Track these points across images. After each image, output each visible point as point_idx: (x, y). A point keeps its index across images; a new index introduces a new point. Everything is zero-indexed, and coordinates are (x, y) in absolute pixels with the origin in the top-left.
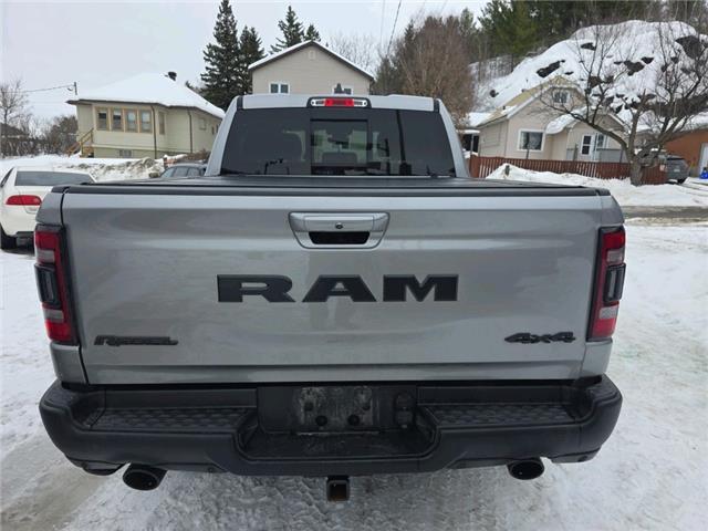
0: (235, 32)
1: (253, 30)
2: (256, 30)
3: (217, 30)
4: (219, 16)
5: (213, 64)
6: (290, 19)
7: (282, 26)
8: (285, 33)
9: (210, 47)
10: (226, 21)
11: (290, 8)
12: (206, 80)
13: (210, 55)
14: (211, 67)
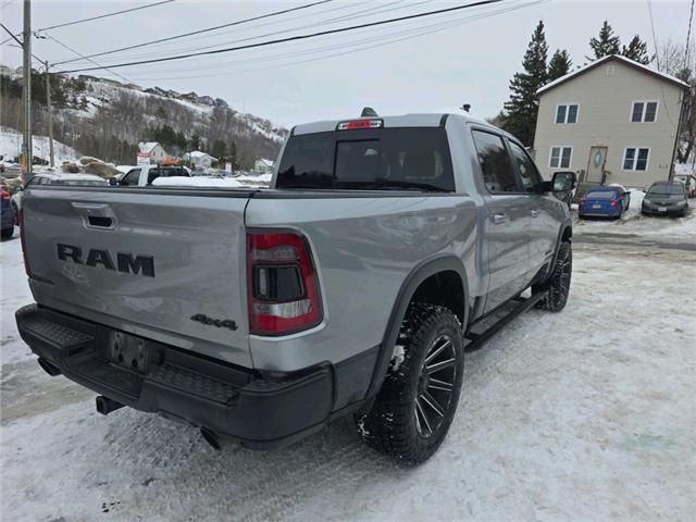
0: (545, 58)
1: (564, 53)
2: (568, 53)
3: (526, 58)
4: (531, 44)
5: (517, 92)
6: (604, 35)
7: (594, 43)
8: (596, 50)
9: (517, 76)
10: (536, 49)
11: (606, 23)
12: (508, 108)
13: (516, 83)
14: (515, 95)
